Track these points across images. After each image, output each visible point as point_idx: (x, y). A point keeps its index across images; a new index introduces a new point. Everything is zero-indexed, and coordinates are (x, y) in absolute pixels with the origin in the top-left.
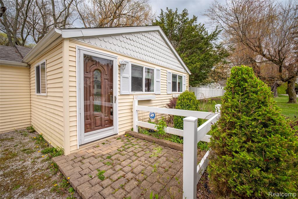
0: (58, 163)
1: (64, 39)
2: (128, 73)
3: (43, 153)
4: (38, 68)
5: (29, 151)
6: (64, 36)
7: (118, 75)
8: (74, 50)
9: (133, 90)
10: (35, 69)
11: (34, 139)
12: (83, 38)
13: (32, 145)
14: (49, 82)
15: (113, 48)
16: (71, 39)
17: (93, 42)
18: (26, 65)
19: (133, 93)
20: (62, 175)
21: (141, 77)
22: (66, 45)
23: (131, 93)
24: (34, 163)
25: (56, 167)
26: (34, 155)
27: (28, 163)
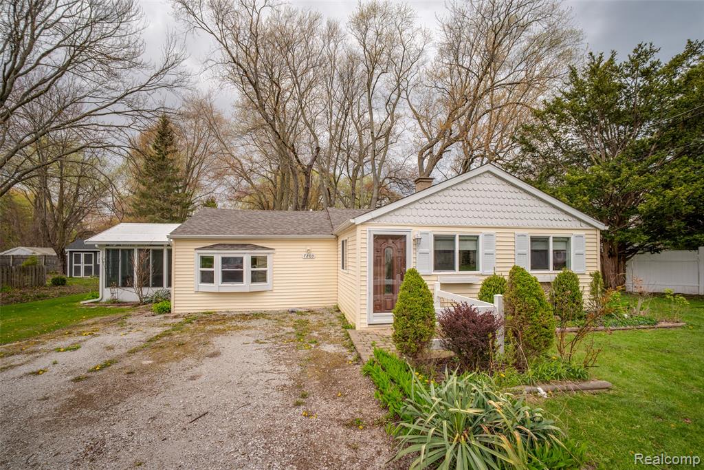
0: (349, 333)
1: (357, 225)
2: (429, 247)
3: (343, 328)
4: (343, 242)
5: (333, 325)
6: (356, 224)
7: (412, 251)
8: (365, 232)
9: (437, 268)
10: (341, 243)
11: (338, 317)
12: (373, 219)
13: (336, 321)
14: (349, 260)
15: (406, 219)
16: (362, 224)
17: (382, 220)
18: (335, 237)
19: (437, 273)
20: (351, 340)
21: (452, 249)
22: (359, 229)
23: (433, 273)
24: (335, 332)
25: (348, 335)
26: (336, 328)
27: (332, 331)
